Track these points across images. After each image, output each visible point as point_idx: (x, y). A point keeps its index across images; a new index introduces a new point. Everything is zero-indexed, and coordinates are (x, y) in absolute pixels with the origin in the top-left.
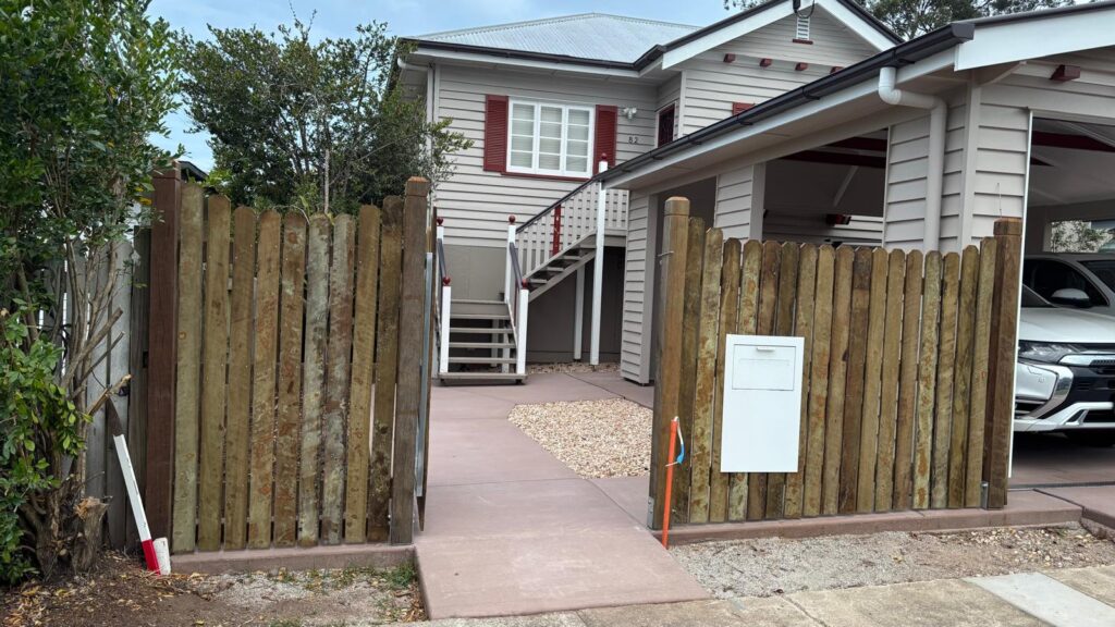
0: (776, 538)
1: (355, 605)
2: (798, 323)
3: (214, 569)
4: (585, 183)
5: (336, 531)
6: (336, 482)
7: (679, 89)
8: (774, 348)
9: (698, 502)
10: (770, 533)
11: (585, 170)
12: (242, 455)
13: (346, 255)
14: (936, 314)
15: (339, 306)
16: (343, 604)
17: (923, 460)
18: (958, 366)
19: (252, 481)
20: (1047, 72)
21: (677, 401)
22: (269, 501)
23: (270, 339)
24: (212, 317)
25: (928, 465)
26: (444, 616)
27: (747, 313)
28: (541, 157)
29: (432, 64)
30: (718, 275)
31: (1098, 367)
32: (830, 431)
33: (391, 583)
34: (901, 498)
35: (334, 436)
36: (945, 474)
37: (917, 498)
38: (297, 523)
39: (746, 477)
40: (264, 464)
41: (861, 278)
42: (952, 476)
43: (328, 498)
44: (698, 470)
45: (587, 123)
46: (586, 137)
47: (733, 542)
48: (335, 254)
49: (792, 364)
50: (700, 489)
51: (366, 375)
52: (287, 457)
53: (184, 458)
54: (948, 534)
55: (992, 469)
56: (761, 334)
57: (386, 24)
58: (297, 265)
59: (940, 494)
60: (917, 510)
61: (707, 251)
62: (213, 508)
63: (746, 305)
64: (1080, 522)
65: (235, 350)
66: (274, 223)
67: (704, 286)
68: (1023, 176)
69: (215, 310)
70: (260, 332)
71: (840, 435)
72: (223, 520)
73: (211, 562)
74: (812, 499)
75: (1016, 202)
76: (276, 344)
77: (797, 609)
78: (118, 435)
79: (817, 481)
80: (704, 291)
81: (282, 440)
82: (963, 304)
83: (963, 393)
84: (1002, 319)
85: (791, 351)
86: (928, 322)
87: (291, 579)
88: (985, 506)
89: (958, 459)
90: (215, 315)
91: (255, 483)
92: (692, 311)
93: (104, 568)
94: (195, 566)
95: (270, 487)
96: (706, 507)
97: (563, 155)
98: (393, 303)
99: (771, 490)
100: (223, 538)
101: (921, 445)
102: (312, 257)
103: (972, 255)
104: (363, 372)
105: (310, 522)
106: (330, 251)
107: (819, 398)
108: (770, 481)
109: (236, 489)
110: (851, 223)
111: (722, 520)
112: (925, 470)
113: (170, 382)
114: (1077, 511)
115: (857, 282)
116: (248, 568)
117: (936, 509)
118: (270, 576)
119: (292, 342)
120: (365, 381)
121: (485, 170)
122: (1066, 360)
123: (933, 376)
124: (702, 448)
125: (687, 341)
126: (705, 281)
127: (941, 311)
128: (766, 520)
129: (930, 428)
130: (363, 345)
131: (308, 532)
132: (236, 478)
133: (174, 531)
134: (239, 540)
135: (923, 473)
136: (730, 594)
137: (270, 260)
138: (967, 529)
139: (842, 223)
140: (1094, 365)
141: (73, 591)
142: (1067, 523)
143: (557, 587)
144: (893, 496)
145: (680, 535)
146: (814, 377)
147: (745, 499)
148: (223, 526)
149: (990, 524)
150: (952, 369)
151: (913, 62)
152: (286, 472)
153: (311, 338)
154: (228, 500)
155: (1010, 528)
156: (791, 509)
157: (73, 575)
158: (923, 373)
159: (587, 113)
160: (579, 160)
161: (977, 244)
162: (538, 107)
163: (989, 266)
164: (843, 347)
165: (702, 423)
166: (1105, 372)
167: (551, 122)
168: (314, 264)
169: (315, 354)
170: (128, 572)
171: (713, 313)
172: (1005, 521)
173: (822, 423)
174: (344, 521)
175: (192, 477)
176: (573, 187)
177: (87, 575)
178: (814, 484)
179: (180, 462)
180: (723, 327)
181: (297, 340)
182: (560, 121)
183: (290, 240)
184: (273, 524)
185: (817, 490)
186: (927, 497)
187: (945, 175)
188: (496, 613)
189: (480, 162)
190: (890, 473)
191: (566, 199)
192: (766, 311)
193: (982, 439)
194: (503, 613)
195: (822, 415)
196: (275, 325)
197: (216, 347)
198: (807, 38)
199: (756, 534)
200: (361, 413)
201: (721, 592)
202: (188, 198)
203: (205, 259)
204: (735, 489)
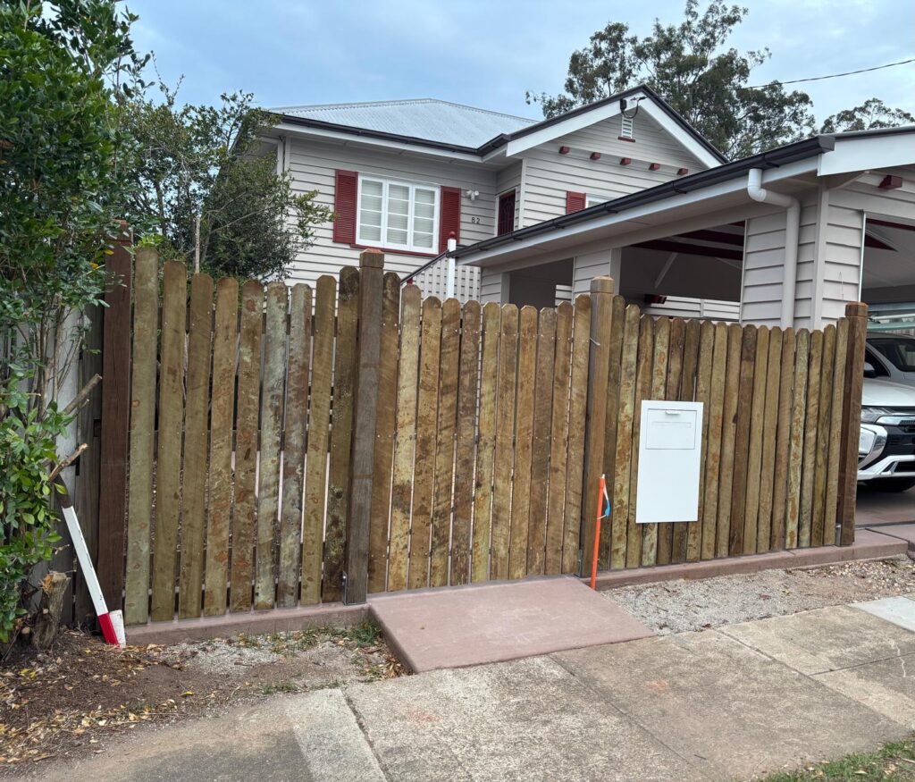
0: (682, 580)
1: (330, 664)
2: (699, 390)
3: (172, 639)
4: (434, 259)
5: (292, 594)
6: (293, 546)
7: (520, 176)
8: (680, 412)
9: (617, 551)
10: (677, 575)
11: (431, 246)
12: (198, 523)
13: (303, 324)
14: (804, 383)
15: (296, 374)
16: (318, 664)
17: (793, 508)
18: (820, 426)
19: (208, 549)
20: (876, 181)
21: (602, 460)
22: (225, 568)
23: (227, 406)
24: (168, 384)
25: (797, 511)
26: (429, 668)
27: (658, 381)
28: (389, 232)
29: (282, 137)
30: (635, 348)
31: (905, 426)
32: (722, 483)
33: (355, 641)
34: (777, 541)
35: (291, 501)
36: (810, 518)
37: (788, 540)
38: (253, 588)
39: (656, 527)
40: (221, 531)
41: (748, 351)
42: (814, 520)
43: (285, 562)
44: (617, 522)
45: (433, 202)
46: (432, 216)
47: (648, 585)
48: (292, 322)
49: (693, 427)
50: (619, 538)
51: (322, 441)
52: (245, 524)
53: (138, 528)
54: (813, 569)
55: (845, 513)
56: (670, 400)
57: (252, 95)
58: (254, 333)
59: (805, 537)
60: (788, 550)
61: (627, 326)
62: (166, 578)
63: (658, 374)
64: (907, 554)
65: (192, 417)
66: (232, 290)
67: (624, 357)
68: (858, 267)
69: (171, 377)
70: (217, 399)
71: (730, 487)
72: (177, 589)
73: (167, 632)
74: (708, 544)
75: (852, 288)
76: (232, 410)
77: (732, 639)
78: (67, 506)
79: (713, 528)
80: (624, 361)
81: (238, 507)
82: (824, 375)
83: (824, 450)
84: (853, 387)
85: (692, 413)
86: (798, 390)
87: (254, 644)
88: (838, 543)
89: (819, 505)
90: (171, 382)
91: (212, 551)
92: (614, 380)
93: (66, 643)
94: (152, 637)
95: (226, 554)
96: (623, 554)
97: (410, 231)
98: (348, 371)
99: (676, 538)
100: (177, 607)
101: (792, 495)
102: (269, 324)
103: (831, 332)
104: (318, 439)
105: (267, 587)
106: (288, 319)
107: (714, 455)
108: (676, 529)
109: (191, 557)
110: (666, 303)
111: (636, 566)
112: (795, 515)
113: (124, 452)
114: (904, 545)
115: (745, 354)
116: (206, 636)
117: (802, 548)
118: (230, 642)
119: (250, 410)
120: (321, 447)
121: (335, 241)
122: (881, 420)
123: (802, 436)
124: (621, 502)
125: (609, 406)
126: (624, 352)
127: (808, 380)
128: (673, 564)
129: (799, 480)
130: (319, 411)
131: (264, 597)
132: (191, 546)
133: (126, 603)
134: (194, 608)
135: (793, 518)
136: (666, 631)
137: (227, 328)
138: (826, 564)
139: (658, 302)
140: (902, 425)
141: (40, 670)
142: (898, 556)
143: (521, 634)
144: (770, 539)
145: (604, 581)
146: (711, 437)
147: (655, 546)
148: (177, 595)
149: (843, 559)
150: (815, 429)
151: (778, 166)
152: (243, 538)
153: (268, 405)
154: (184, 568)
155: (858, 561)
156: (692, 554)
157: (36, 654)
158: (795, 433)
159: (433, 193)
160: (425, 237)
161: (835, 324)
162: (386, 184)
163: (844, 342)
164: (733, 411)
165: (621, 481)
166: (910, 431)
167: (399, 199)
168: (272, 332)
169: (272, 421)
170: (92, 647)
171: (631, 382)
172: (853, 556)
173: (716, 478)
174: (300, 584)
175: (145, 548)
176: (424, 262)
177: (51, 652)
178: (710, 531)
179: (133, 532)
180: (639, 394)
181: (254, 407)
182: (407, 199)
183: (248, 308)
184: (229, 590)
185: (713, 536)
186: (796, 538)
187: (799, 264)
188: (476, 662)
189: (330, 234)
190: (769, 519)
191: (417, 273)
192: (673, 380)
193: (836, 488)
194: (484, 661)
195: (717, 470)
196: (233, 392)
197: (171, 414)
198: (631, 136)
199: (666, 577)
200: (317, 478)
201: (658, 630)
202: (143, 262)
203: (160, 325)
204: (647, 538)
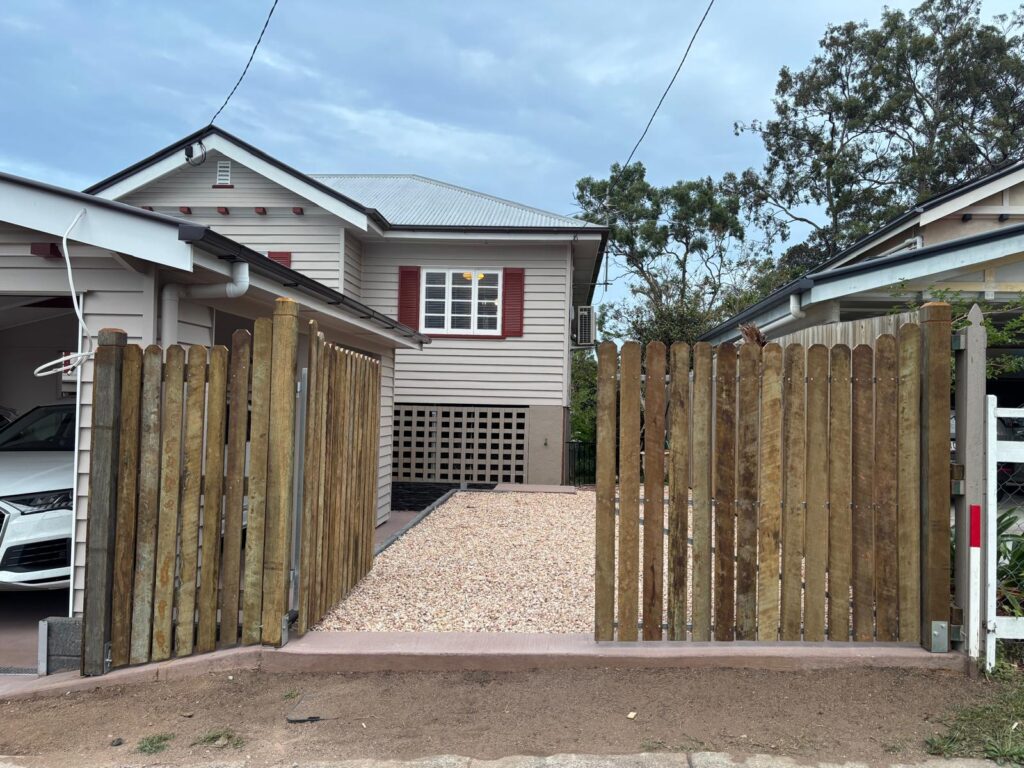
198: (229, 183)
